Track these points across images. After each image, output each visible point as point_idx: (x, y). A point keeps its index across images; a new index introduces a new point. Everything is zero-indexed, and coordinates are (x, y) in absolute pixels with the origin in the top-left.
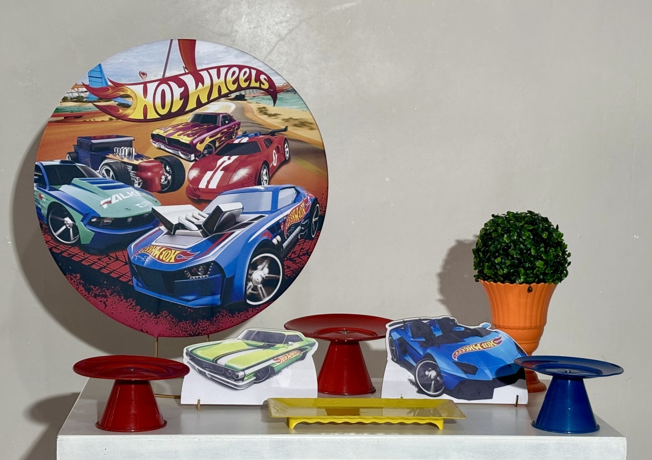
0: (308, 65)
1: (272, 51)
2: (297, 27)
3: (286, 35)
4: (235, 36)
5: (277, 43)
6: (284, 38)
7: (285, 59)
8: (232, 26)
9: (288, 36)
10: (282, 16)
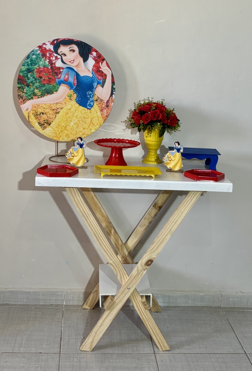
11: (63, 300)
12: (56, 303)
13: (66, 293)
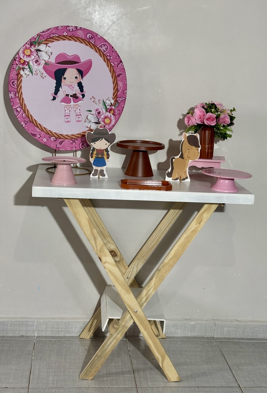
0: (126, 36)
1: (109, 28)
2: (121, 17)
3: (116, 21)
4: (93, 21)
5: (112, 25)
6: (115, 22)
7: (115, 33)
8: (91, 16)
9: (117, 22)
10: (115, 12)
11: (34, 331)
12: (26, 335)
13: (38, 322)
